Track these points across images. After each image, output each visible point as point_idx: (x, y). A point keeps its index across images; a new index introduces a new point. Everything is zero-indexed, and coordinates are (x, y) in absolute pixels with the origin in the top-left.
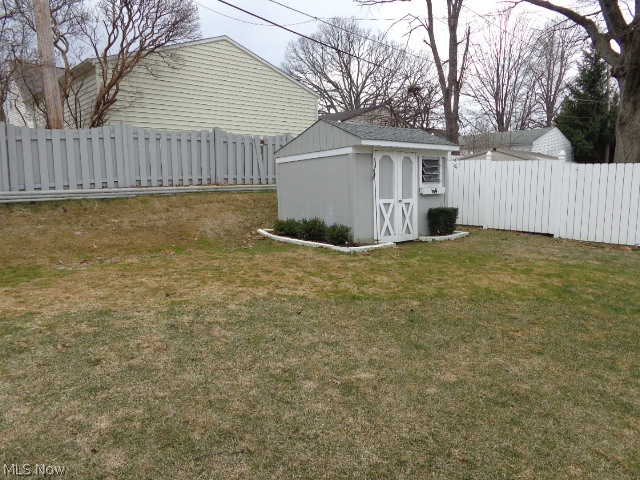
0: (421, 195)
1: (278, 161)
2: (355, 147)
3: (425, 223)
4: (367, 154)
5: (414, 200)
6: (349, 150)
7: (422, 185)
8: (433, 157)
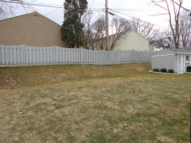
0: (186, 63)
1: (152, 56)
2: (175, 54)
3: (186, 69)
4: (176, 55)
5: (184, 64)
6: (173, 54)
7: (186, 61)
8: (188, 55)
